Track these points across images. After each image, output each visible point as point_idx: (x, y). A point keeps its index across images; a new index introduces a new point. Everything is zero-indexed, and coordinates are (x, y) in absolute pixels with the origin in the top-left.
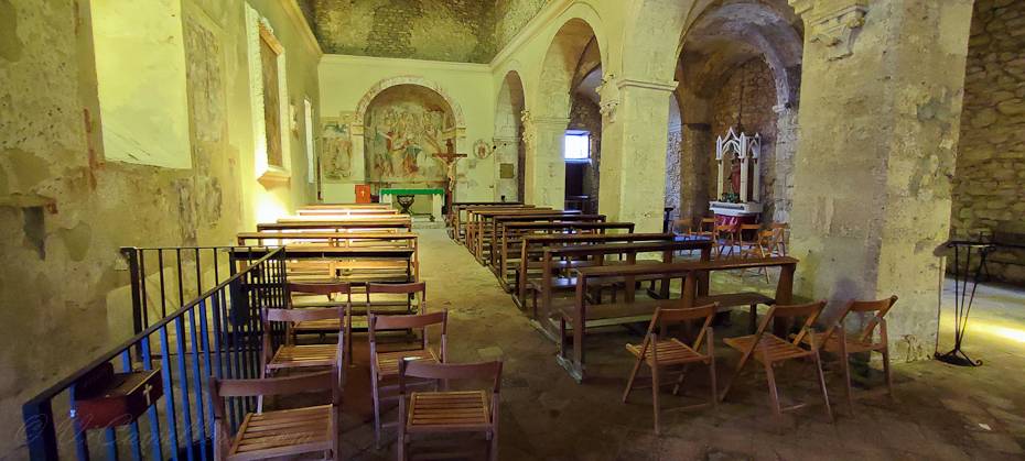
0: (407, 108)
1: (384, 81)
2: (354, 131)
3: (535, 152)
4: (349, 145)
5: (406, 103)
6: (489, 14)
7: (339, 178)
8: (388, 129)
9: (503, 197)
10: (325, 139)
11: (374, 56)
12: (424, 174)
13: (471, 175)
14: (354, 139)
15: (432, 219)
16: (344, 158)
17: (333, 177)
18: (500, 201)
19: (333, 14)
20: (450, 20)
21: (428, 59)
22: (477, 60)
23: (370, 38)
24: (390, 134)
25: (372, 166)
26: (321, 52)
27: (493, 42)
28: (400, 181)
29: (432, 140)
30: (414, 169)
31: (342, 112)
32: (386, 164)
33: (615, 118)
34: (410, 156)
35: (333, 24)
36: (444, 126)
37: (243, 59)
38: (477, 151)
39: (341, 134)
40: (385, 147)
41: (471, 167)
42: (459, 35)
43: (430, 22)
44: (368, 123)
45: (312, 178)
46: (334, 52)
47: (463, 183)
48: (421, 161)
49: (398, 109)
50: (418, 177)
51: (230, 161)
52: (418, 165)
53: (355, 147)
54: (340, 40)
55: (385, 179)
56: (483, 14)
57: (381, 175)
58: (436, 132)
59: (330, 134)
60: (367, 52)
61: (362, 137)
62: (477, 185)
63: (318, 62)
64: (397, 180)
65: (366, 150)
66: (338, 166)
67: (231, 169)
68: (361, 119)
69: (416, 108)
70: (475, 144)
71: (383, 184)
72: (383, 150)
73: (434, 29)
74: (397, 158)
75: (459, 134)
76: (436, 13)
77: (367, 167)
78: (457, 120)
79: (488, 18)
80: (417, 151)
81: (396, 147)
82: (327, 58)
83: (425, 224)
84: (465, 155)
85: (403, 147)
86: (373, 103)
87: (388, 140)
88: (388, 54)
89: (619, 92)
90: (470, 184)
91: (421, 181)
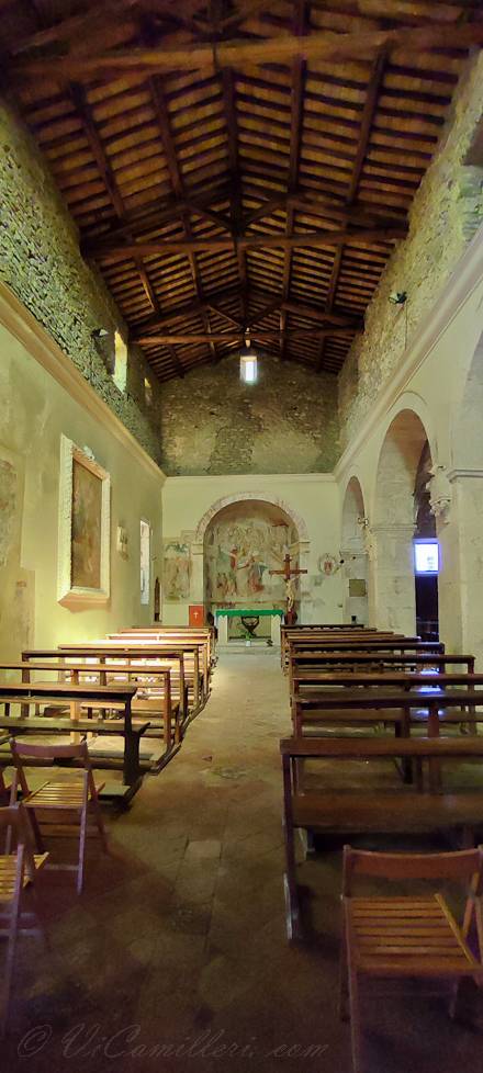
0: (252, 524)
1: (224, 498)
2: (194, 549)
3: (376, 565)
4: (189, 566)
5: (250, 520)
6: (331, 422)
7: (178, 599)
8: (233, 547)
9: (354, 618)
10: (166, 559)
11: (215, 474)
12: (270, 593)
13: (316, 594)
14: (194, 558)
15: (270, 643)
16: (184, 578)
17: (173, 597)
18: (350, 623)
19: (178, 440)
20: (291, 433)
21: (269, 473)
22: (322, 470)
23: (212, 458)
24: (235, 551)
25: (215, 585)
26: (164, 476)
27: (337, 450)
28: (245, 601)
29: (276, 556)
30: (259, 588)
31: (183, 532)
32: (229, 583)
33: (448, 518)
34: (255, 572)
35: (177, 448)
36: (290, 541)
37: (50, 486)
38: (322, 567)
39: (182, 555)
40: (229, 565)
41: (317, 584)
42: (301, 446)
43: (270, 436)
44: (209, 540)
45: (146, 598)
46: (178, 474)
47: (309, 602)
48: (267, 579)
49: (242, 526)
50: (263, 597)
51: (19, 584)
52: (264, 583)
53: (194, 568)
54: (182, 463)
55: (228, 599)
56: (325, 425)
57: (224, 595)
58: (282, 547)
59: (171, 554)
60: (209, 472)
61: (202, 556)
62: (324, 603)
63: (162, 486)
64: (243, 600)
65: (207, 568)
66: (177, 586)
67: (19, 593)
68: (201, 537)
69: (261, 524)
70: (320, 560)
71: (226, 604)
72: (226, 569)
73: (275, 443)
74: (242, 577)
75: (302, 549)
76: (276, 428)
77: (208, 586)
78: (300, 533)
79: (331, 426)
80: (263, 568)
81: (241, 565)
82: (171, 481)
83: (260, 649)
84: (306, 572)
85: (248, 565)
86: (214, 521)
87: (232, 558)
88: (230, 471)
89: (451, 486)
90: (318, 603)
91: (266, 601)
